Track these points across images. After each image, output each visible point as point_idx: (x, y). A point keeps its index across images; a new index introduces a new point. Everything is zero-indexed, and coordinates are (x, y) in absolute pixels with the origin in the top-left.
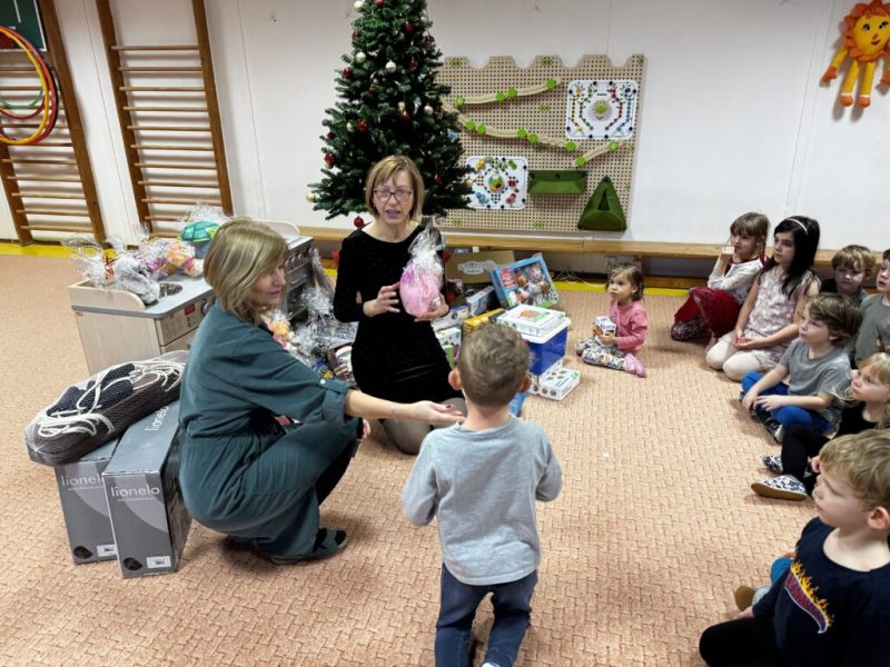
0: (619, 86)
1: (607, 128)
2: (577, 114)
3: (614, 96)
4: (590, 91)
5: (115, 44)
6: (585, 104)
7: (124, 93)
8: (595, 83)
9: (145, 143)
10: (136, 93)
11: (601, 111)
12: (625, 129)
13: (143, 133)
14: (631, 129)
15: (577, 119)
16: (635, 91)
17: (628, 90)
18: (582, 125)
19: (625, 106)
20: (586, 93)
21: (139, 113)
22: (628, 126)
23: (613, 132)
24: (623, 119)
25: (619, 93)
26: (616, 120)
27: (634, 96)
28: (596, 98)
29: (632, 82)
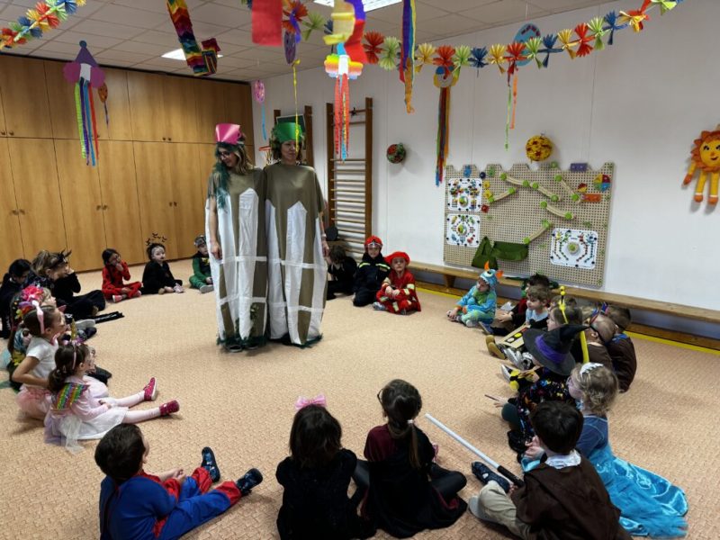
0: (585, 234)
1: (578, 260)
2: (558, 249)
3: (581, 240)
4: (566, 235)
5: (333, 158)
6: (563, 243)
7: (333, 182)
8: (569, 231)
9: (339, 208)
10: (338, 183)
11: (573, 249)
12: (589, 262)
13: (339, 203)
14: (593, 263)
15: (558, 252)
16: (595, 239)
17: (591, 238)
18: (561, 256)
19: (589, 247)
20: (564, 237)
21: (338, 193)
22: (592, 260)
23: (581, 263)
24: (588, 256)
25: (585, 239)
26: (583, 256)
27: (596, 242)
28: (570, 240)
29: (594, 232)
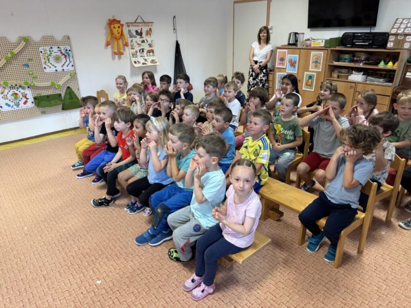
0: (62, 49)
1: (62, 66)
2: (47, 61)
3: (61, 53)
4: (50, 51)
6: (49, 57)
11: (57, 59)
12: (70, 66)
14: (73, 66)
15: (48, 64)
16: (69, 50)
17: (66, 50)
18: (50, 65)
20: (48, 52)
22: (71, 64)
23: (65, 68)
24: (68, 62)
25: (63, 51)
26: (65, 63)
27: (70, 52)
28: (54, 54)
29: (67, 47)
